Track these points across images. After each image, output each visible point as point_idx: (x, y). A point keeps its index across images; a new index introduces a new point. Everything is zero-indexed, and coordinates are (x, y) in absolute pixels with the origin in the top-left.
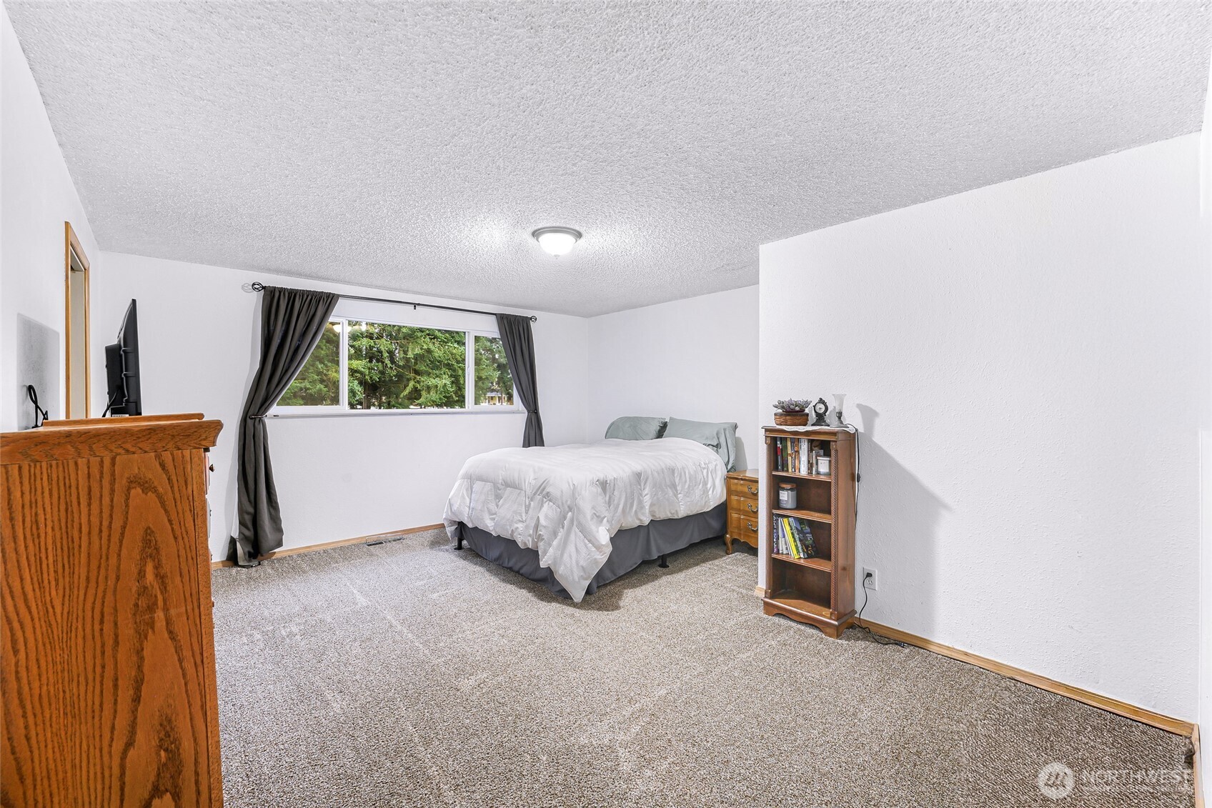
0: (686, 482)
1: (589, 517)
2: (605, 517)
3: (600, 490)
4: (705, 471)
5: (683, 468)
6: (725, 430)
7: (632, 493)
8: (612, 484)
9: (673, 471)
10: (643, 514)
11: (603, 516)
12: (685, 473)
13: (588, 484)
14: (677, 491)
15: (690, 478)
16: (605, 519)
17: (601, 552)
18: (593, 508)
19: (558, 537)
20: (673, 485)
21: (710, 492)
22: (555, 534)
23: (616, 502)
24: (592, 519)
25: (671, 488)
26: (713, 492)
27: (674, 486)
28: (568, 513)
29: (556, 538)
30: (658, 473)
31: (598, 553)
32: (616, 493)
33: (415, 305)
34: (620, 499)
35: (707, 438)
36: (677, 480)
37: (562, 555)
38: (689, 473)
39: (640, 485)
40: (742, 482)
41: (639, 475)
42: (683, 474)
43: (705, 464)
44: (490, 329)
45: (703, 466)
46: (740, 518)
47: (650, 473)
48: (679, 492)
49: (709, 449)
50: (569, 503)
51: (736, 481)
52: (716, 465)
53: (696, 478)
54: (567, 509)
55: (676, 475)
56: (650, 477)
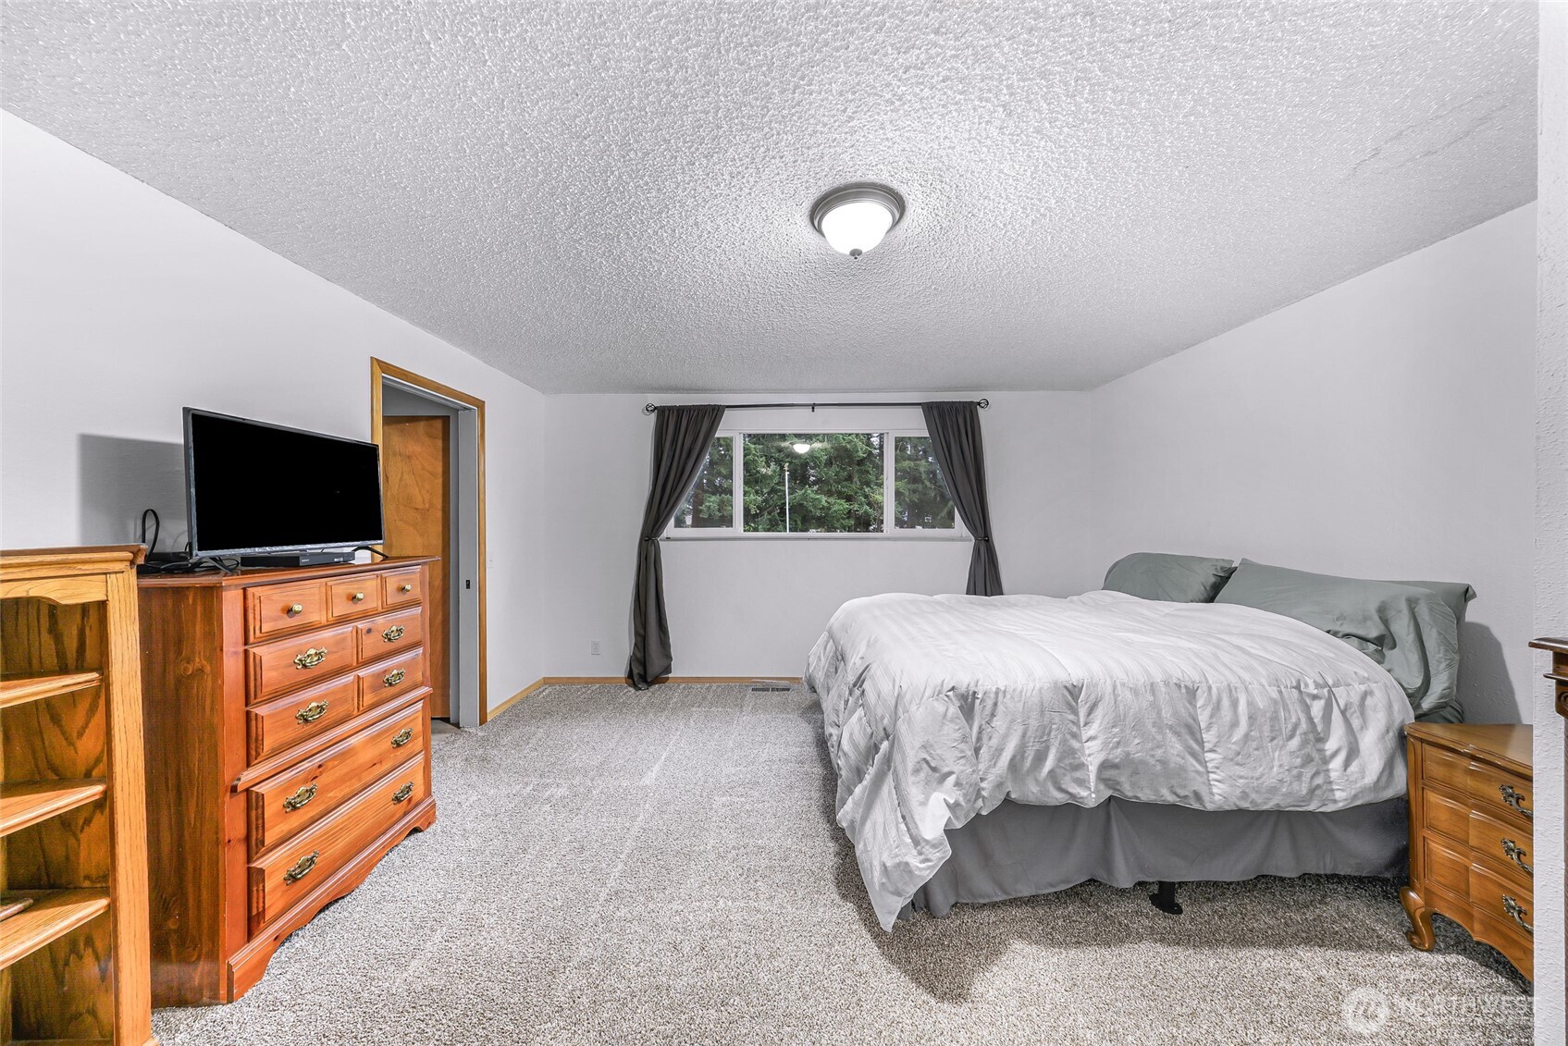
0: (1235, 724)
1: (910, 765)
2: (951, 773)
3: (953, 710)
4: (1317, 708)
5: (1230, 689)
6: (1412, 603)
7: (1044, 731)
8: (989, 703)
9: (1192, 693)
10: (1082, 783)
11: (946, 770)
12: (1235, 704)
13: (928, 693)
14: (1201, 743)
15: (1252, 718)
16: (952, 779)
17: (920, 853)
18: (924, 747)
19: (864, 783)
20: (1188, 727)
21: (1336, 764)
22: (859, 774)
23: (994, 742)
24: (917, 771)
25: (1178, 734)
26: (1347, 764)
27: (1191, 730)
28: (882, 740)
29: (861, 782)
30: (1135, 692)
31: (915, 852)
32: (996, 722)
33: (813, 406)
34: (1005, 737)
35: (1341, 618)
36: (1203, 718)
37: (864, 819)
38: (1250, 704)
39: (1075, 712)
40: (1473, 766)
41: (1073, 691)
42: (1226, 703)
43: (1317, 685)
44: (915, 426)
45: (1312, 690)
46: (1467, 869)
47: (1109, 689)
48: (1208, 746)
49: (1349, 647)
50: (886, 721)
51: (1448, 756)
52: (1365, 695)
53: (1275, 718)
54: (882, 733)
55: (1199, 704)
56: (1108, 699)
